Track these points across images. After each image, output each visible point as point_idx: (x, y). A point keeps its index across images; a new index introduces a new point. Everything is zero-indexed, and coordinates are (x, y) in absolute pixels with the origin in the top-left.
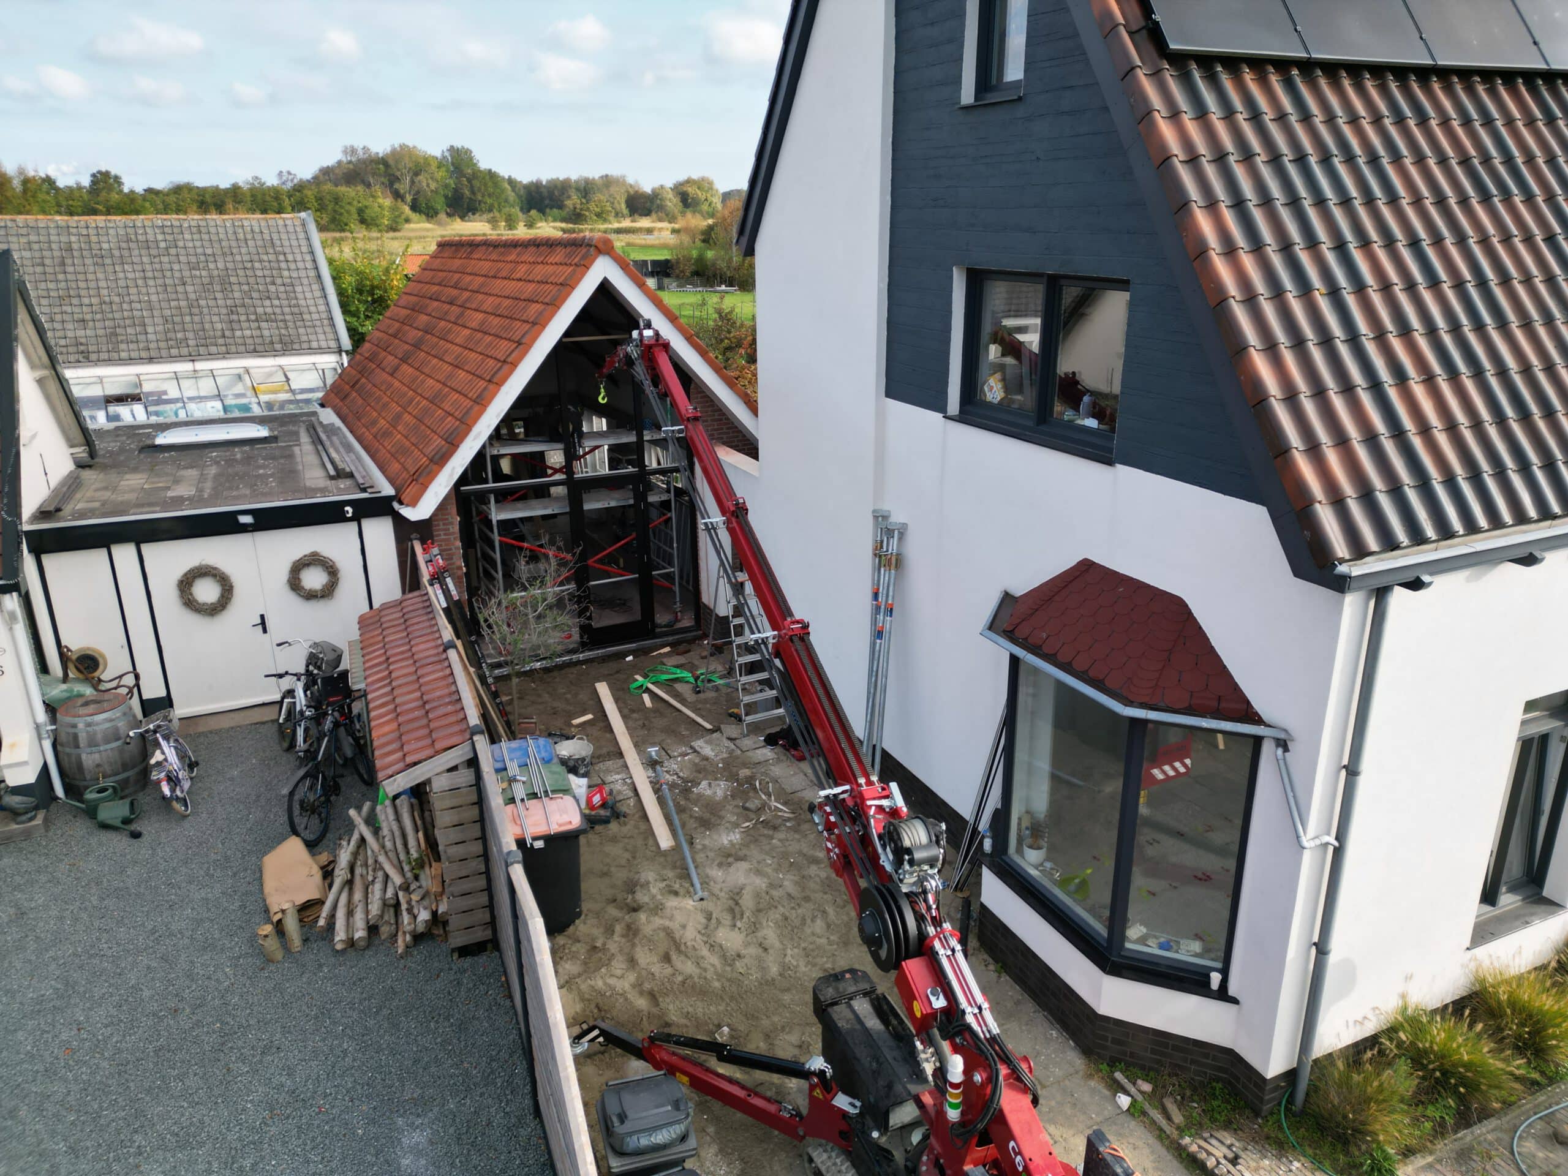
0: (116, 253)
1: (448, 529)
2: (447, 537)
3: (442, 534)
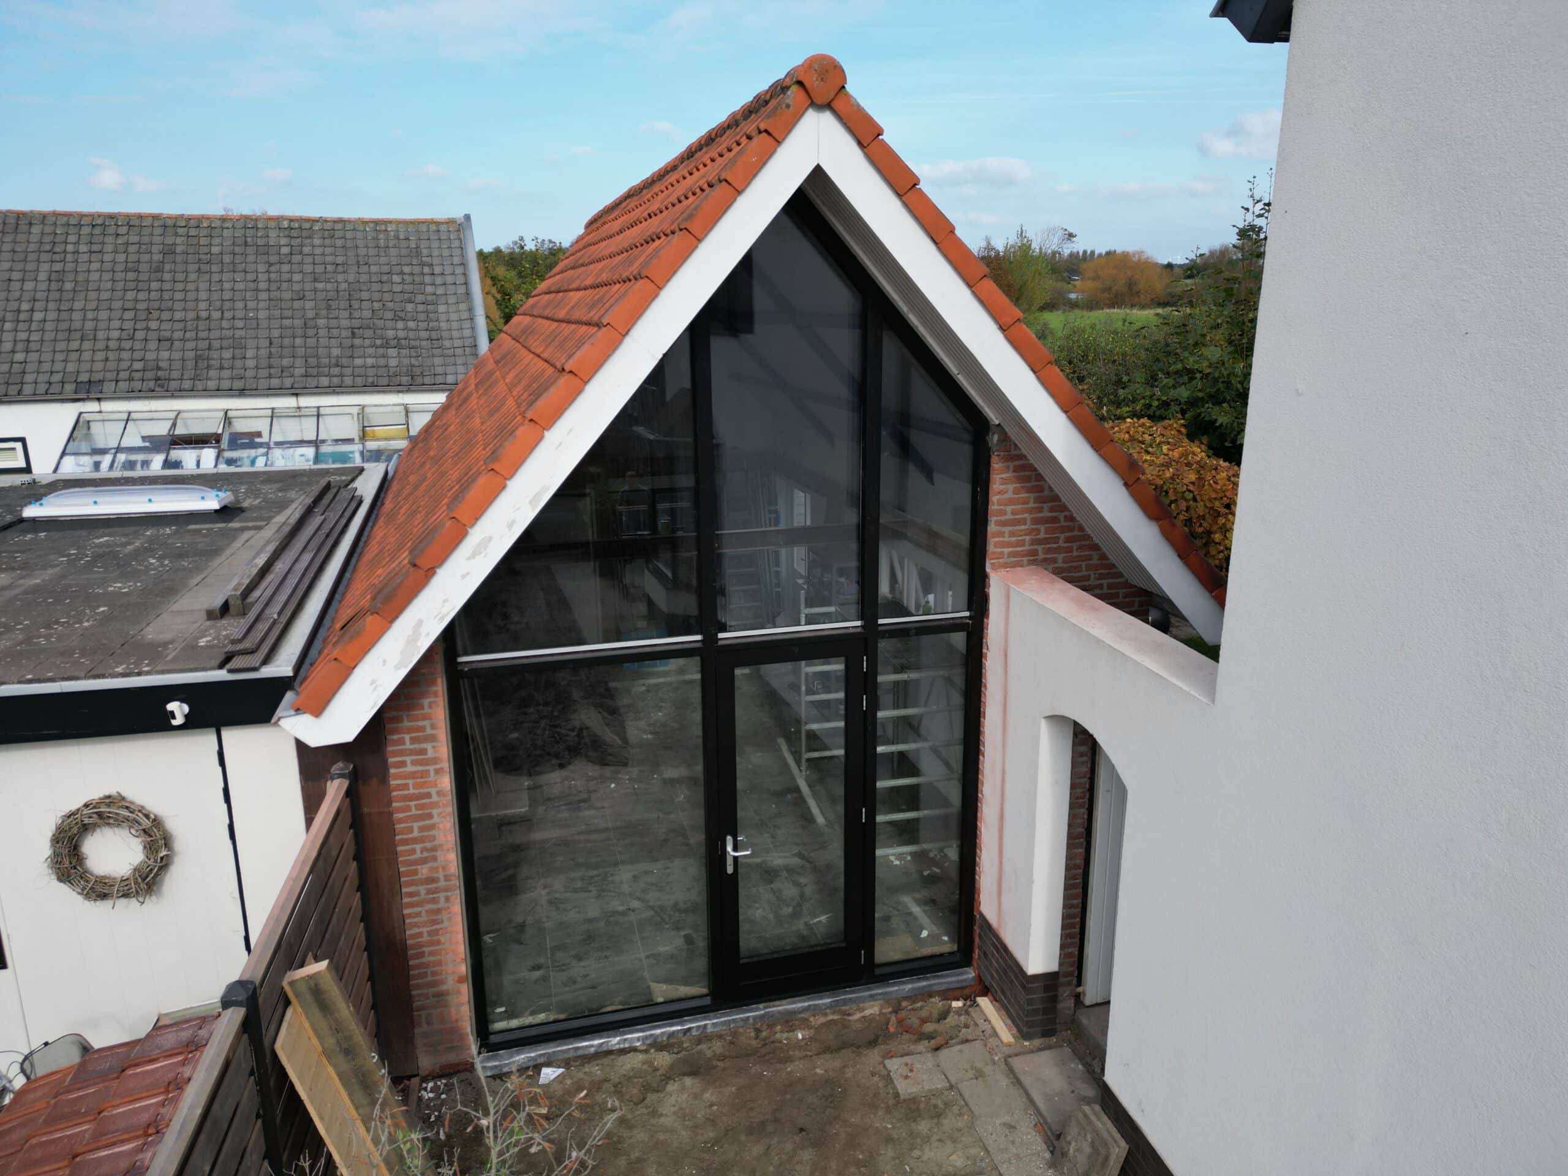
0: (227, 259)
1: (424, 752)
2: (420, 768)
3: (409, 762)
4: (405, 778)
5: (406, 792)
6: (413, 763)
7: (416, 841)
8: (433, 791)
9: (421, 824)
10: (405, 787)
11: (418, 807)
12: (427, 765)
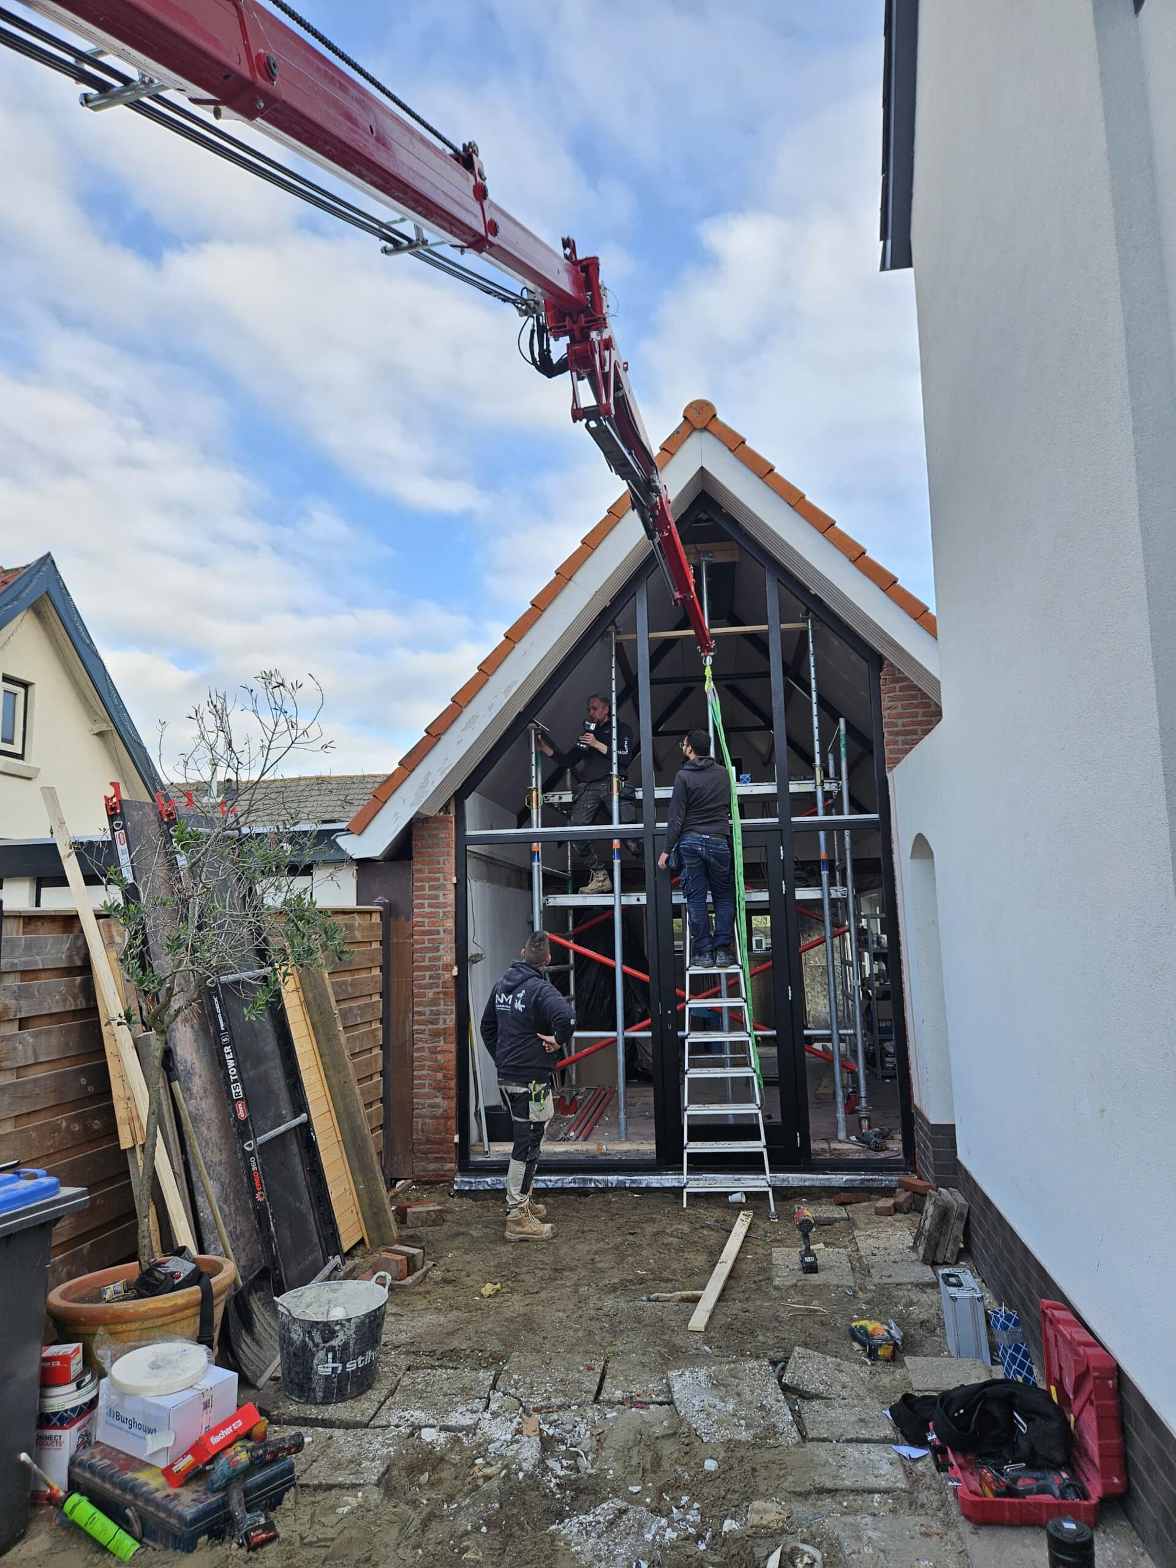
1: (437, 897)
2: (434, 910)
3: (426, 905)
4: (423, 917)
5: (423, 928)
6: (430, 906)
7: (427, 968)
8: (441, 929)
9: (431, 955)
10: (422, 924)
11: (430, 941)
12: (438, 907)
